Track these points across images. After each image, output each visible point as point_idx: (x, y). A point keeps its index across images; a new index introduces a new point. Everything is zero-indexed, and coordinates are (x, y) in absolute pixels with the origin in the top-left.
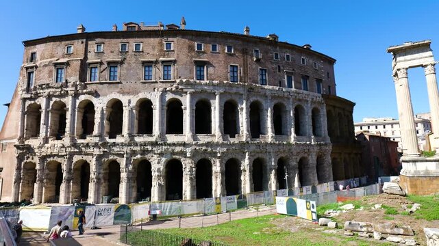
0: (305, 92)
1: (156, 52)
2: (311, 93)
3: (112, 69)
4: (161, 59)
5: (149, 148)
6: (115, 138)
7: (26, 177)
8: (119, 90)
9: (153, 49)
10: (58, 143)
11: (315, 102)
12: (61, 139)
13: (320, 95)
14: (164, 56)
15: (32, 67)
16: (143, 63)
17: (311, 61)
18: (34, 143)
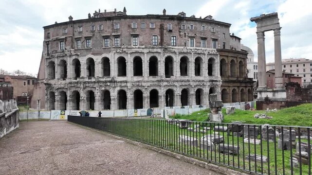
0: (203, 49)
1: (110, 30)
2: (208, 49)
3: (88, 41)
4: (113, 34)
5: (109, 84)
6: (91, 79)
7: (51, 99)
8: (91, 53)
9: (109, 28)
10: (63, 82)
11: (211, 54)
12: (65, 80)
13: (215, 50)
14: (114, 32)
15: (48, 41)
16: (103, 36)
17: (210, 27)
18: (52, 82)
